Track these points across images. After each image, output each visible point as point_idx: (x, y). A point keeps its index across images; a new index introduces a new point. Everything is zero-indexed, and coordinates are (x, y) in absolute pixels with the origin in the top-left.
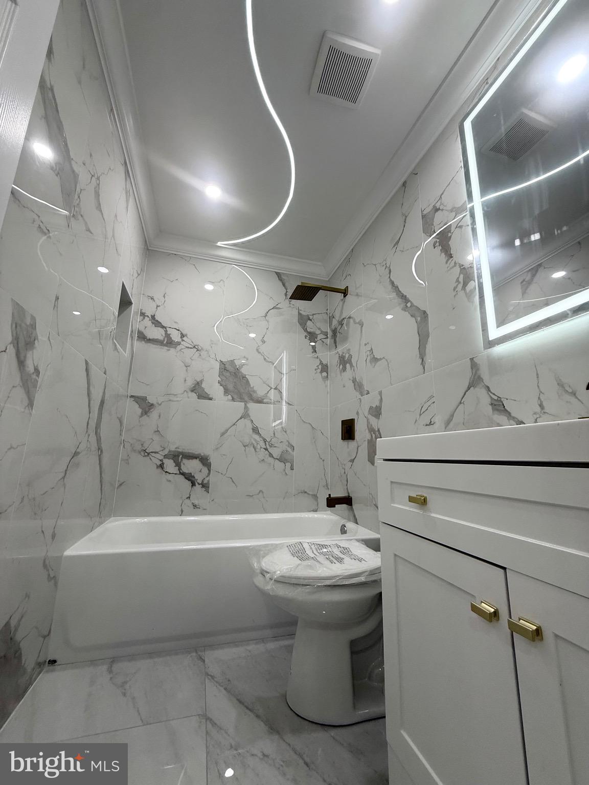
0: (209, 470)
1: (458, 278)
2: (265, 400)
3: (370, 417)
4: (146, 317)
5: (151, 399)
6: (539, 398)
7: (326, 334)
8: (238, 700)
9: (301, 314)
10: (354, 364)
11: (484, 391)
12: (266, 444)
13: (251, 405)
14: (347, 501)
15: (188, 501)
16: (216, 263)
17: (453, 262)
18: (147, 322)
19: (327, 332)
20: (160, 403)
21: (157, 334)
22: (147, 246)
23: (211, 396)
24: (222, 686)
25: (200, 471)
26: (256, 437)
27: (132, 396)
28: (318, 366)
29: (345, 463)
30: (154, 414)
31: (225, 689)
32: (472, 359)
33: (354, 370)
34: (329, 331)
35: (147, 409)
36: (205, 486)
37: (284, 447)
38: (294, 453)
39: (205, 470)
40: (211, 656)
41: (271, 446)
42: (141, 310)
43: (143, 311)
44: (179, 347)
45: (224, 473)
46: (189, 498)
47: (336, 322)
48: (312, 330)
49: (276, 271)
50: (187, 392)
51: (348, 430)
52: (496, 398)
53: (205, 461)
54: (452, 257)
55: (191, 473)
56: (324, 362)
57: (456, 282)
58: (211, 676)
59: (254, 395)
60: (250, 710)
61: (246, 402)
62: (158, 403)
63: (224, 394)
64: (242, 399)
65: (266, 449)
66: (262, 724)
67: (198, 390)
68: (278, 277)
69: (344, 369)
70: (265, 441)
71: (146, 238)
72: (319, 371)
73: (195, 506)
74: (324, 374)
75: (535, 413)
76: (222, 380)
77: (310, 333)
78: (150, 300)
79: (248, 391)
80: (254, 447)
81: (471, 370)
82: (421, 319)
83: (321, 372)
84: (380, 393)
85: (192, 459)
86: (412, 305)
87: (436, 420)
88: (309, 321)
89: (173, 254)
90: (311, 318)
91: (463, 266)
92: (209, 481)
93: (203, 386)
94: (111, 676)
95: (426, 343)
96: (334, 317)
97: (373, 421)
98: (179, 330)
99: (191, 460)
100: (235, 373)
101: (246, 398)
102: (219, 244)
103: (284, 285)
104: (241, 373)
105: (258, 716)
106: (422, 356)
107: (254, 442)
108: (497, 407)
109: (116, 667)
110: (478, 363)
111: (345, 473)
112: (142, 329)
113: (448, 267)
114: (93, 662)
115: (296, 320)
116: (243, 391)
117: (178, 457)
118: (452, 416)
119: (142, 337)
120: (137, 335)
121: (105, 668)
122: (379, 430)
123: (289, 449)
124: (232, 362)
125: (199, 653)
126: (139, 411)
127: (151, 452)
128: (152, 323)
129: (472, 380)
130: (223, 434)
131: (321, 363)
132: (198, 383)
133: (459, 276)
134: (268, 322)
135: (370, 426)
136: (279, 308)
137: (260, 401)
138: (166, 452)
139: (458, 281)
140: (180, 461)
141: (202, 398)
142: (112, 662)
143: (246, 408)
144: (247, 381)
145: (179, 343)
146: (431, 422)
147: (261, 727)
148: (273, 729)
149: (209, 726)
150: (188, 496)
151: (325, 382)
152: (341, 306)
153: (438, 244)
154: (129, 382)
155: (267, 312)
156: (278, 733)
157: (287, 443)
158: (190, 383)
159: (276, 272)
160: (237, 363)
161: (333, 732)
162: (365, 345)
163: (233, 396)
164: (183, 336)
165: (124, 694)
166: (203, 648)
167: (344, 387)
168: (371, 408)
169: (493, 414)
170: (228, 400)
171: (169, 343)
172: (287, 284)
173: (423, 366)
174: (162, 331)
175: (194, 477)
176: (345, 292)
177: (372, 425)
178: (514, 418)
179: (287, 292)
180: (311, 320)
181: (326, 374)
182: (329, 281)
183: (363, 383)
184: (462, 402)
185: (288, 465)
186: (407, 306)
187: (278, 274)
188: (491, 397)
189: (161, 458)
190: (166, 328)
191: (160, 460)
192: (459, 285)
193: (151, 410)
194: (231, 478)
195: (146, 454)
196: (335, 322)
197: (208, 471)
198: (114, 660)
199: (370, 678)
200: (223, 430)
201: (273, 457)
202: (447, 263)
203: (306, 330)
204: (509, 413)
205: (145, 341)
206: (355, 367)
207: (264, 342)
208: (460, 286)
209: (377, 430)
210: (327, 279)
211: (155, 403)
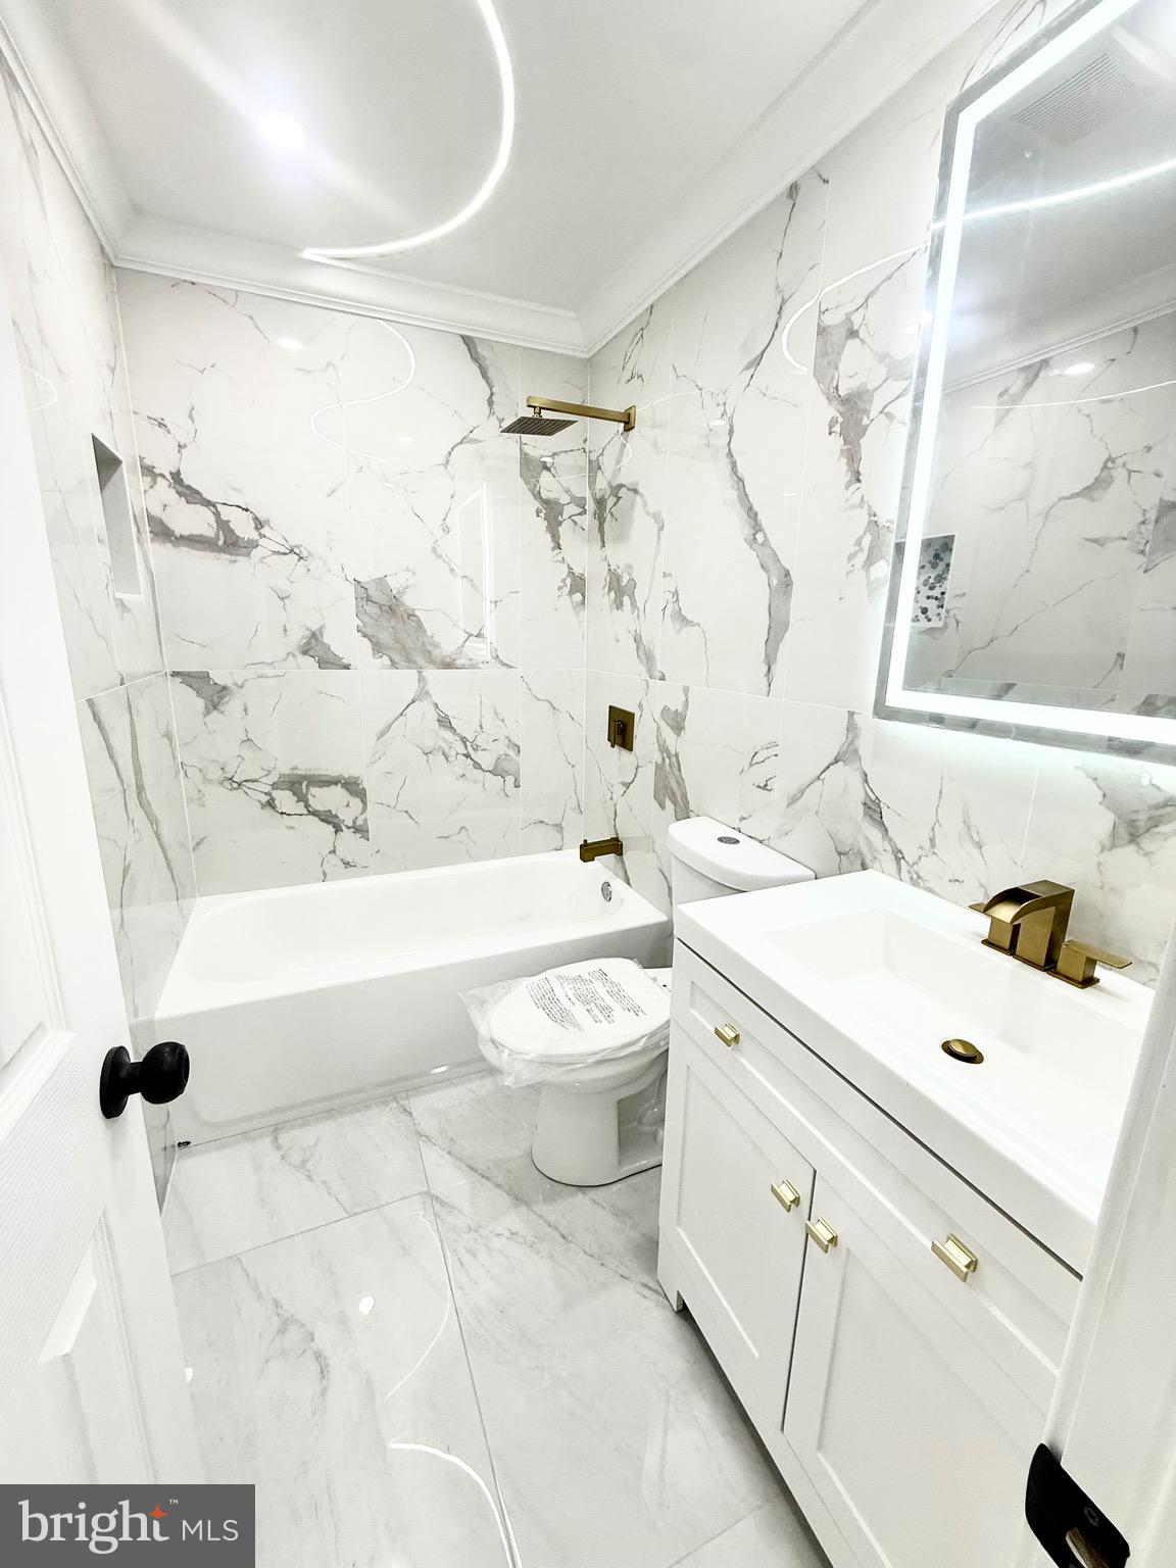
0: (364, 802)
1: (862, 537)
2: (458, 662)
3: (663, 724)
4: (159, 479)
5: (219, 677)
6: (933, 829)
7: (580, 503)
8: (469, 1167)
9: (526, 454)
10: (640, 604)
11: (858, 778)
12: (466, 747)
13: (432, 674)
14: (614, 847)
15: (332, 856)
16: (310, 308)
17: (859, 494)
18: (164, 491)
19: (584, 499)
20: (240, 684)
21: (197, 521)
22: (109, 260)
23: (345, 661)
24: (444, 1150)
25: (348, 806)
26: (448, 735)
27: (175, 674)
28: (564, 581)
29: (613, 782)
30: (233, 706)
31: (449, 1153)
32: (851, 714)
33: (638, 616)
34: (588, 495)
35: (216, 700)
36: (361, 830)
37: (502, 748)
38: (520, 759)
39: (356, 802)
40: (420, 1105)
41: (475, 750)
42: (141, 459)
43: (148, 462)
44: (256, 553)
45: (393, 804)
46: (333, 852)
47: (605, 485)
48: (552, 496)
49: (463, 333)
50: (294, 656)
51: (621, 729)
52: (874, 798)
53: (353, 787)
54: (859, 481)
55: (330, 811)
56: (577, 571)
57: (855, 545)
58: (426, 1136)
59: (436, 653)
60: (487, 1179)
61: (420, 669)
62: (236, 684)
63: (374, 655)
64: (410, 662)
65: (468, 756)
66: (504, 1194)
67: (315, 648)
68: (469, 349)
69: (619, 605)
70: (464, 740)
71: (100, 233)
72: (566, 590)
73: (347, 864)
74: (578, 597)
75: (921, 848)
76: (365, 626)
77: (546, 502)
78: (157, 428)
79: (423, 645)
80: (444, 754)
81: (845, 732)
82: (778, 584)
83: (571, 593)
84: (686, 691)
85: (328, 786)
86: (766, 542)
87: (775, 787)
88: (544, 472)
89: (185, 281)
90: (548, 465)
91: (875, 515)
92: (365, 820)
93: (326, 639)
94: (282, 1152)
95: (781, 641)
96: (599, 468)
97: (668, 734)
98: (247, 510)
99: (325, 788)
100: (390, 607)
101: (421, 660)
102: (309, 254)
103: (484, 375)
104: (403, 604)
105: (498, 1186)
106: (770, 662)
107: (443, 745)
108: (871, 812)
109: (285, 1138)
110: (860, 726)
111: (611, 799)
112: (156, 511)
113: (847, 500)
114: (246, 1136)
115: (515, 467)
116: (411, 645)
117: (297, 784)
118: (803, 792)
119: (162, 531)
120: (148, 529)
121: (268, 1140)
122: (676, 755)
123: (511, 753)
124: (381, 582)
125: (401, 1102)
126: (200, 704)
127: (246, 781)
128: (177, 492)
129: (844, 748)
130: (383, 734)
131: (571, 573)
132: (314, 635)
133: (865, 534)
134: (452, 479)
135: (661, 741)
136: (475, 441)
137: (448, 665)
138: (274, 778)
139: (858, 543)
140: (304, 790)
141: (330, 666)
142: (274, 1131)
143: (421, 679)
144: (420, 625)
145: (253, 545)
146: (766, 785)
147: (503, 1199)
148: (519, 1199)
149: (437, 1206)
150: (332, 848)
151: (578, 615)
152: (617, 447)
153: (837, 428)
154: (160, 644)
155: (450, 454)
156: (527, 1204)
157: (507, 742)
158: (297, 636)
159: (462, 336)
160: (394, 584)
161: (593, 1193)
162: (665, 575)
163: (393, 658)
164: (259, 524)
165: (310, 1178)
166: (404, 1094)
167: (618, 641)
168: (665, 709)
169: (863, 820)
170: (383, 667)
171: (228, 543)
172: (491, 373)
173: (768, 680)
174: (206, 514)
175: (336, 817)
176: (627, 422)
177: (665, 741)
178: (891, 840)
179: (492, 394)
180: (548, 469)
181: (581, 598)
182: (589, 359)
183: (655, 654)
184: (821, 777)
185: (510, 780)
186: (755, 538)
187: (468, 341)
188: (867, 793)
189: (268, 789)
190: (214, 506)
191: (266, 794)
192: (860, 554)
193: (225, 700)
194: (406, 812)
195: (235, 785)
196: (602, 483)
197: (361, 805)
198: (276, 1130)
199: (640, 1121)
200: (380, 727)
201: (481, 768)
202: (847, 488)
203: (537, 496)
204: (886, 830)
205: (171, 542)
206: (641, 612)
207: (447, 530)
208: (862, 557)
209: (673, 753)
210: (588, 357)
211: (229, 683)
